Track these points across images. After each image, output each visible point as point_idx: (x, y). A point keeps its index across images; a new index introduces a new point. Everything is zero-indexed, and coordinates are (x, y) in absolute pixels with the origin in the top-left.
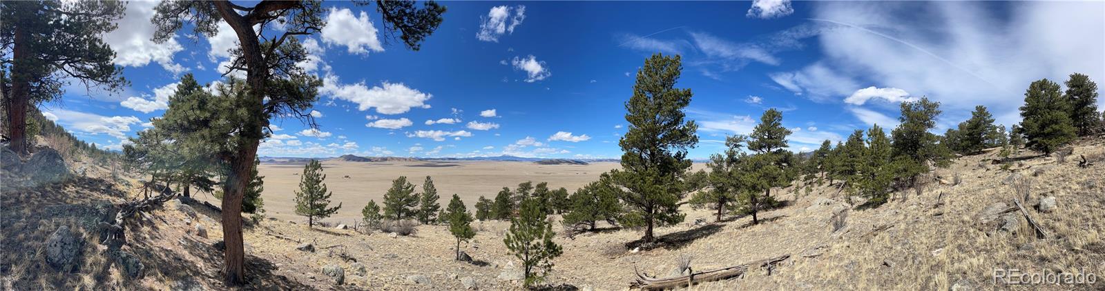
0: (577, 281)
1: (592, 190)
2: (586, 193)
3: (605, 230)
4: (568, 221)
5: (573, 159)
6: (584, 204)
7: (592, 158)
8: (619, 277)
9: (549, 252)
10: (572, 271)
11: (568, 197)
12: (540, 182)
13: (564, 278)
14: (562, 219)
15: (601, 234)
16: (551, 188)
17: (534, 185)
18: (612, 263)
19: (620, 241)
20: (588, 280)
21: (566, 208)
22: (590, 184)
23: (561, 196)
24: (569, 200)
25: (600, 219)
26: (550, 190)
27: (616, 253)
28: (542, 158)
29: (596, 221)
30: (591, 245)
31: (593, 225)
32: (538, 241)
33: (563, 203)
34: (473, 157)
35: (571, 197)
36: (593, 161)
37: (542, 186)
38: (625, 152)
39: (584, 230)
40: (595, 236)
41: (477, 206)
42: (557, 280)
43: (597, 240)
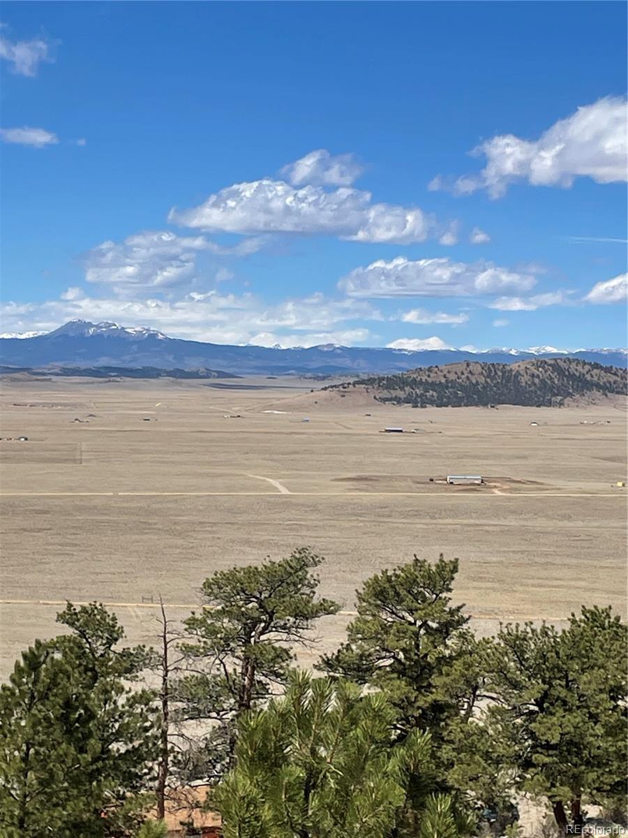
12: (395, 556)
16: (491, 610)
17: (341, 585)
23: (588, 683)
33: (597, 740)
37: (410, 593)
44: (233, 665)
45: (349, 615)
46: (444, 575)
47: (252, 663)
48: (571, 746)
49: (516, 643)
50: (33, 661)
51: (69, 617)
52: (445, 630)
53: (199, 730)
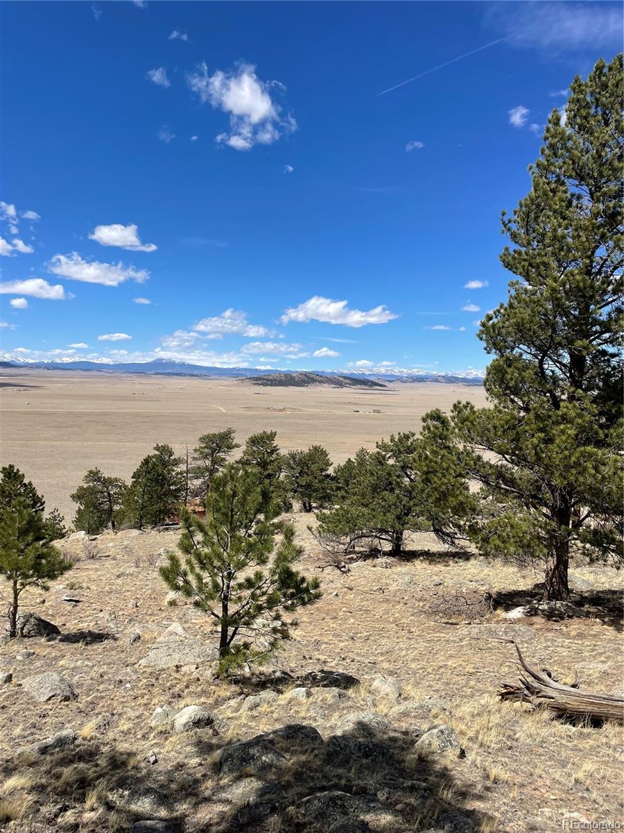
0: (354, 666)
1: (397, 454)
2: (380, 460)
3: (429, 556)
4: (331, 528)
5: (346, 372)
6: (375, 489)
7: (396, 372)
8: (470, 669)
9: (285, 595)
10: (342, 644)
11: (331, 471)
12: (258, 430)
13: (322, 658)
14: (315, 524)
15: (419, 566)
16: (286, 446)
17: (241, 439)
18: (449, 635)
19: (473, 586)
20: (386, 665)
21: (326, 498)
22: (392, 440)
23: (314, 467)
24: (333, 479)
25: (418, 528)
26: (283, 452)
27: (460, 613)
28: (262, 368)
29: (406, 533)
30: (393, 587)
31: (397, 541)
32: (258, 568)
33: (316, 484)
34: (66, 360)
35: (339, 470)
36: (400, 379)
37: (262, 442)
38: (494, 356)
39: (374, 553)
40: (404, 569)
41: (77, 497)
42: (304, 663)
43: (407, 579)
44: (208, 463)
45: (244, 448)
46: (272, 436)
47: (214, 462)
48: (309, 486)
49: (293, 456)
50: (146, 461)
51: (157, 448)
52: (272, 452)
53: (198, 482)
